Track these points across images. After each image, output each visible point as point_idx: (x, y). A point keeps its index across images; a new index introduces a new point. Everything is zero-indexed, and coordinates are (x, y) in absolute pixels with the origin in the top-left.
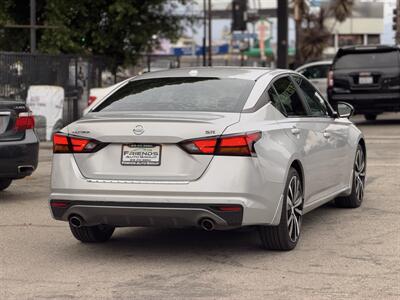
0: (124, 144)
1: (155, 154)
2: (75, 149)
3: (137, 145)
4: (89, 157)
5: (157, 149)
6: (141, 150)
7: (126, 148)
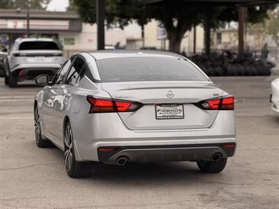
0: (156, 105)
1: (180, 110)
2: (119, 109)
3: (166, 105)
4: (132, 115)
5: (180, 107)
6: (169, 108)
7: (158, 107)
